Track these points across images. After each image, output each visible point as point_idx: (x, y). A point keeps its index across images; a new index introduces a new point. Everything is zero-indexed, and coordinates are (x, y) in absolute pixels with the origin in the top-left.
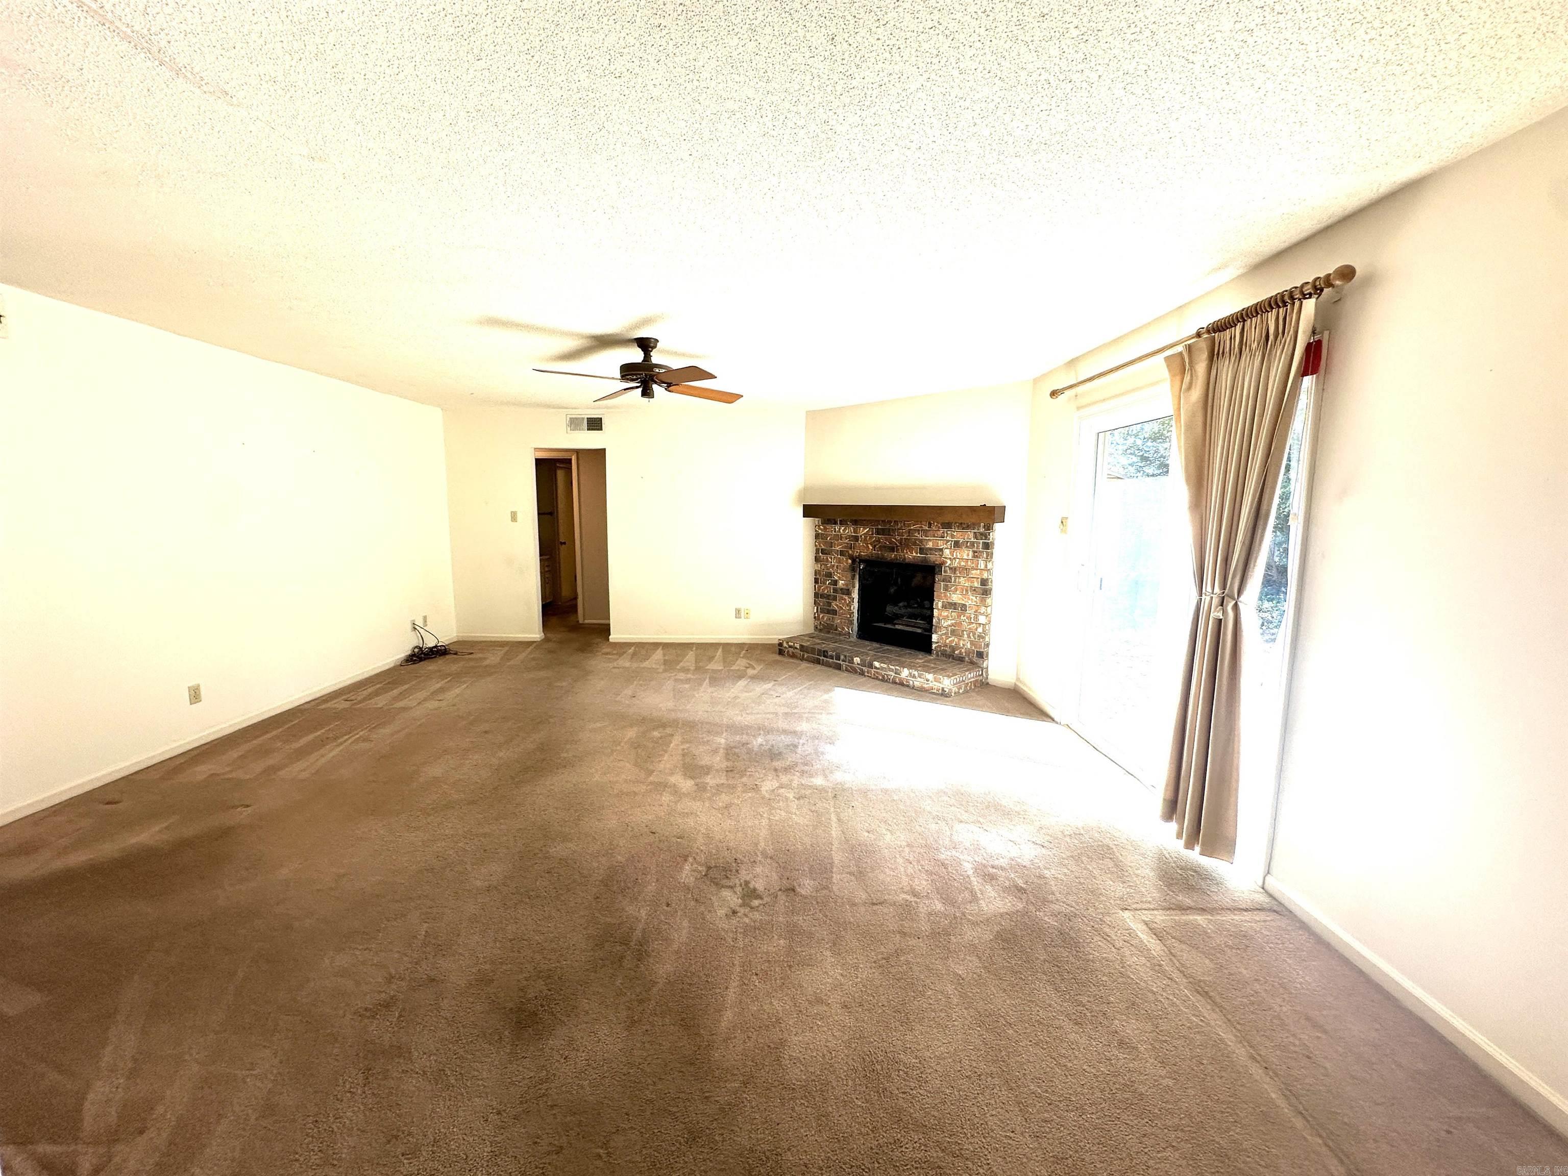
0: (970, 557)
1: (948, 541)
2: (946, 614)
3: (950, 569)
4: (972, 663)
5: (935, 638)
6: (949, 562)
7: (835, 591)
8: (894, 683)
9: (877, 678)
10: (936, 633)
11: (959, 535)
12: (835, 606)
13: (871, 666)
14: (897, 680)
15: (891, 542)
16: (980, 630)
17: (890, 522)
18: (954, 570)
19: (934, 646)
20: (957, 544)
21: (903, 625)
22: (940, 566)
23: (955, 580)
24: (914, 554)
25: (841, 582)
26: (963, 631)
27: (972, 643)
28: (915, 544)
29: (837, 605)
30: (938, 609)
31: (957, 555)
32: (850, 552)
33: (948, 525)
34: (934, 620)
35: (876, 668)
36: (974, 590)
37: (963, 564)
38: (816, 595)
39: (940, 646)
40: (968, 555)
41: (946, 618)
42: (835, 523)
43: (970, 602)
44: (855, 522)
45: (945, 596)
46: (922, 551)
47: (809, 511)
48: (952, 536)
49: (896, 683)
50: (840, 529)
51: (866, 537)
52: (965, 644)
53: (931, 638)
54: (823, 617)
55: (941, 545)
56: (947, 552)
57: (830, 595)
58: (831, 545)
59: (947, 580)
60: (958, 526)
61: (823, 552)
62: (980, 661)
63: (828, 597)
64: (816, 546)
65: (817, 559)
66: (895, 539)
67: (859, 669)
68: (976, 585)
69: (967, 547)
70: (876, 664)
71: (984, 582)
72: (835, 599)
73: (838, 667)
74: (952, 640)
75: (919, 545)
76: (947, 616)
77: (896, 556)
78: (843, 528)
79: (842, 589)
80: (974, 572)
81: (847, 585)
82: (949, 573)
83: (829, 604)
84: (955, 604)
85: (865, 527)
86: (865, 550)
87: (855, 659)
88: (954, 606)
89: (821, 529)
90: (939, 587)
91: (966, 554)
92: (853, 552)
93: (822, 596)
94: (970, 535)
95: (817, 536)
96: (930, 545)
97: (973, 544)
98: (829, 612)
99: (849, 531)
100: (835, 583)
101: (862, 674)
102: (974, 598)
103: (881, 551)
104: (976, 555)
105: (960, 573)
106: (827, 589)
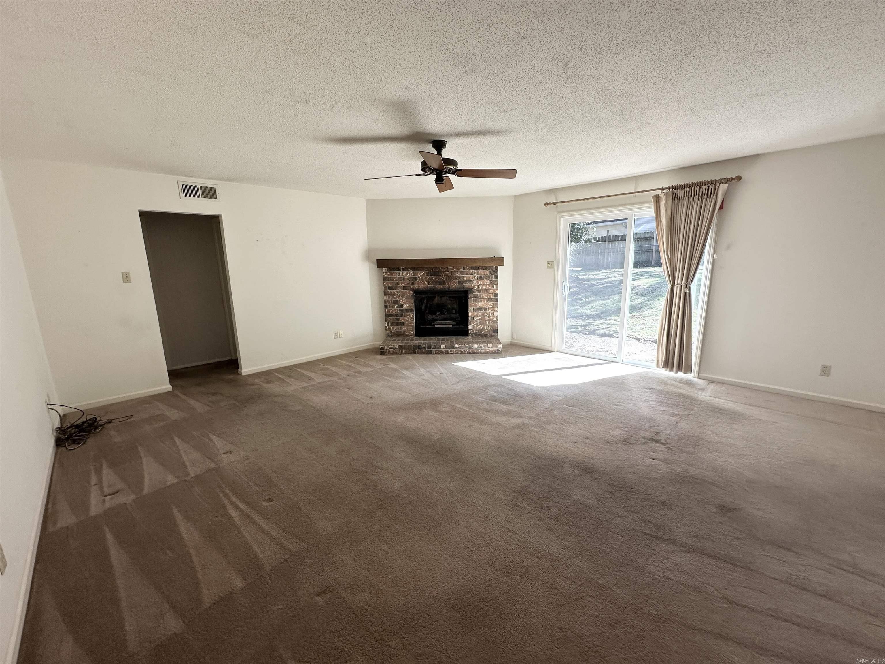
0: (488, 284)
1: (475, 276)
2: (476, 314)
3: (477, 290)
4: (491, 336)
5: (470, 327)
6: (476, 287)
7: (402, 311)
8: (469, 353)
9: (457, 353)
10: (471, 324)
11: (481, 273)
12: (401, 320)
13: (453, 347)
14: (471, 352)
15: (440, 279)
16: (495, 319)
17: (438, 268)
18: (479, 291)
19: (470, 332)
20: (480, 278)
21: (439, 325)
22: (471, 289)
23: (480, 296)
24: (455, 285)
25: (405, 305)
26: (486, 321)
27: (491, 326)
28: (456, 279)
29: (404, 320)
30: (471, 312)
31: (481, 283)
32: (412, 287)
33: (475, 268)
34: (469, 318)
35: (457, 348)
36: (491, 300)
37: (484, 287)
38: (387, 315)
39: (474, 331)
40: (487, 283)
41: (476, 316)
42: (399, 270)
43: (489, 306)
44: (414, 269)
45: (475, 305)
46: (460, 282)
47: (381, 264)
48: (478, 273)
49: (470, 353)
50: (403, 274)
51: (422, 278)
52: (487, 327)
53: (468, 328)
54: (393, 328)
55: (471, 278)
56: (475, 282)
57: (397, 314)
58: (397, 284)
59: (476, 296)
60: (481, 269)
61: (390, 288)
62: (495, 334)
63: (396, 315)
64: (384, 285)
65: (385, 294)
66: (443, 277)
67: (445, 351)
68: (492, 297)
69: (486, 278)
70: (457, 346)
71: (496, 295)
72: (402, 316)
73: (430, 353)
74: (481, 327)
75: (458, 279)
76: (477, 315)
77: (444, 287)
78: (405, 273)
79: (406, 309)
80: (490, 291)
81: (410, 306)
82: (477, 293)
83: (398, 319)
84: (481, 308)
85: (421, 272)
86: (422, 284)
87: (442, 346)
88: (480, 309)
89: (388, 275)
90: (471, 301)
91: (486, 282)
92: (414, 287)
93: (391, 315)
94: (487, 273)
95: (385, 279)
96: (465, 279)
97: (489, 277)
98: (397, 324)
99: (410, 274)
100: (402, 306)
101: (447, 353)
102: (491, 304)
103: (434, 284)
104: (491, 282)
105: (483, 292)
106: (395, 310)
